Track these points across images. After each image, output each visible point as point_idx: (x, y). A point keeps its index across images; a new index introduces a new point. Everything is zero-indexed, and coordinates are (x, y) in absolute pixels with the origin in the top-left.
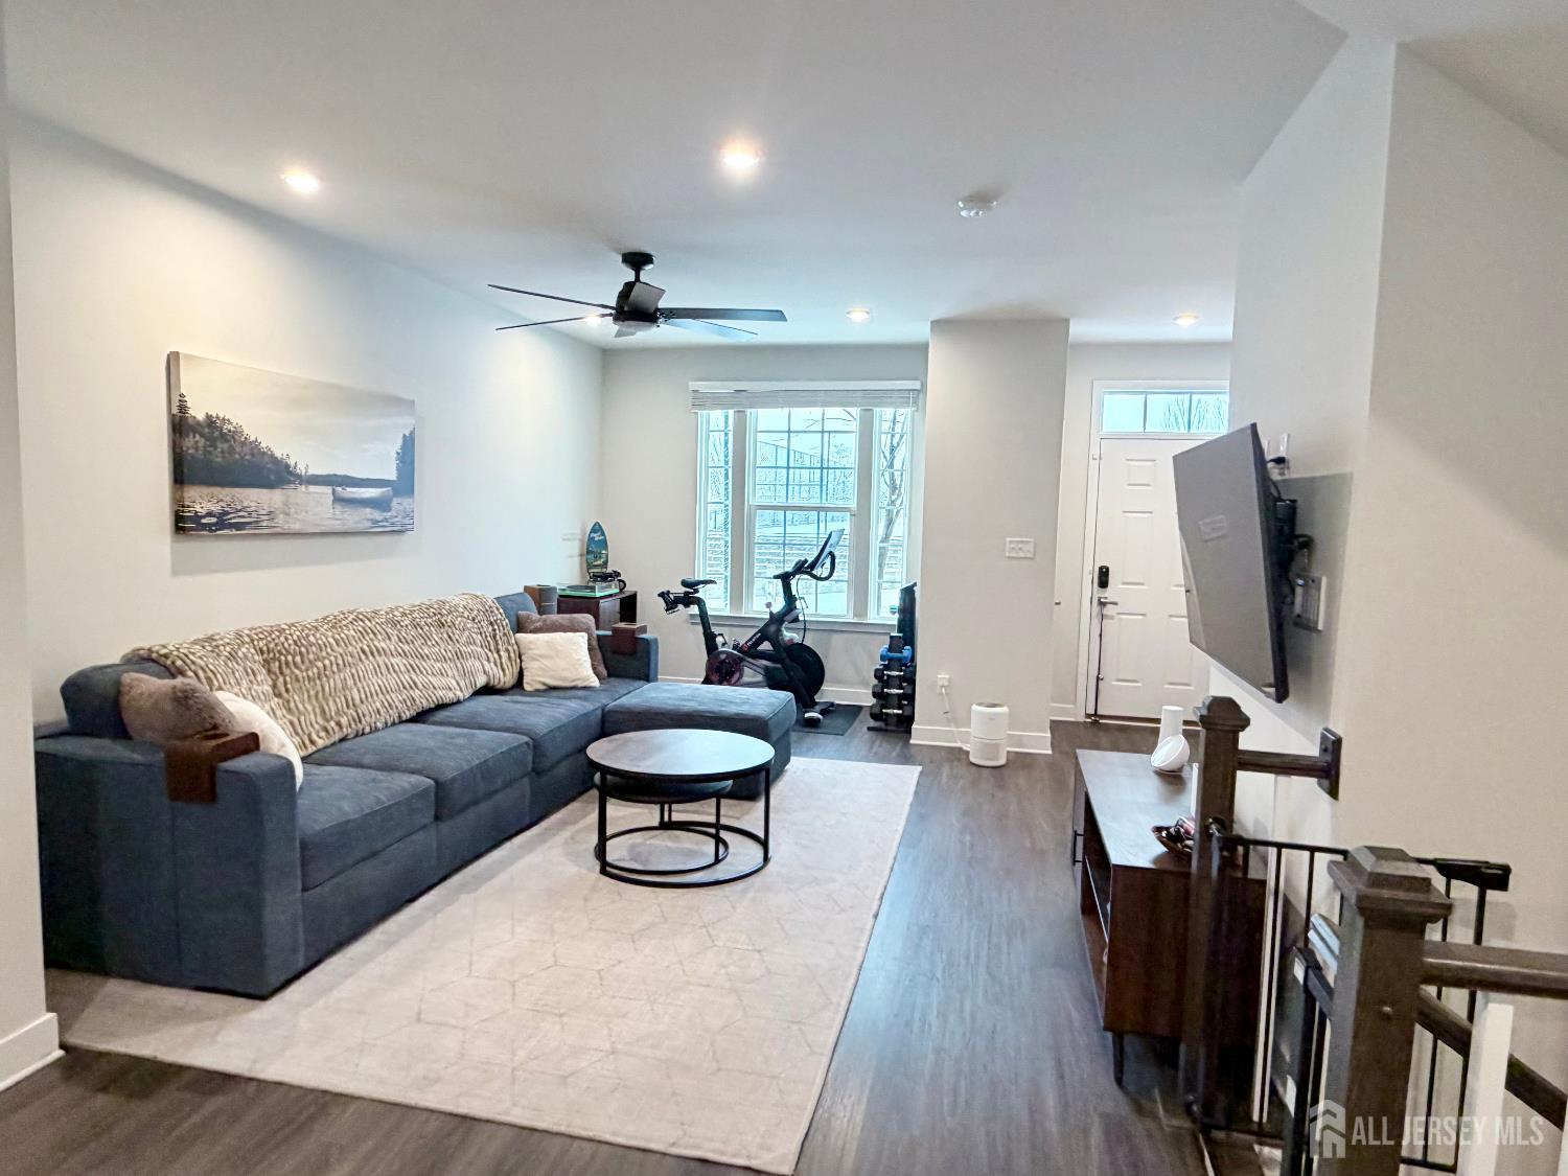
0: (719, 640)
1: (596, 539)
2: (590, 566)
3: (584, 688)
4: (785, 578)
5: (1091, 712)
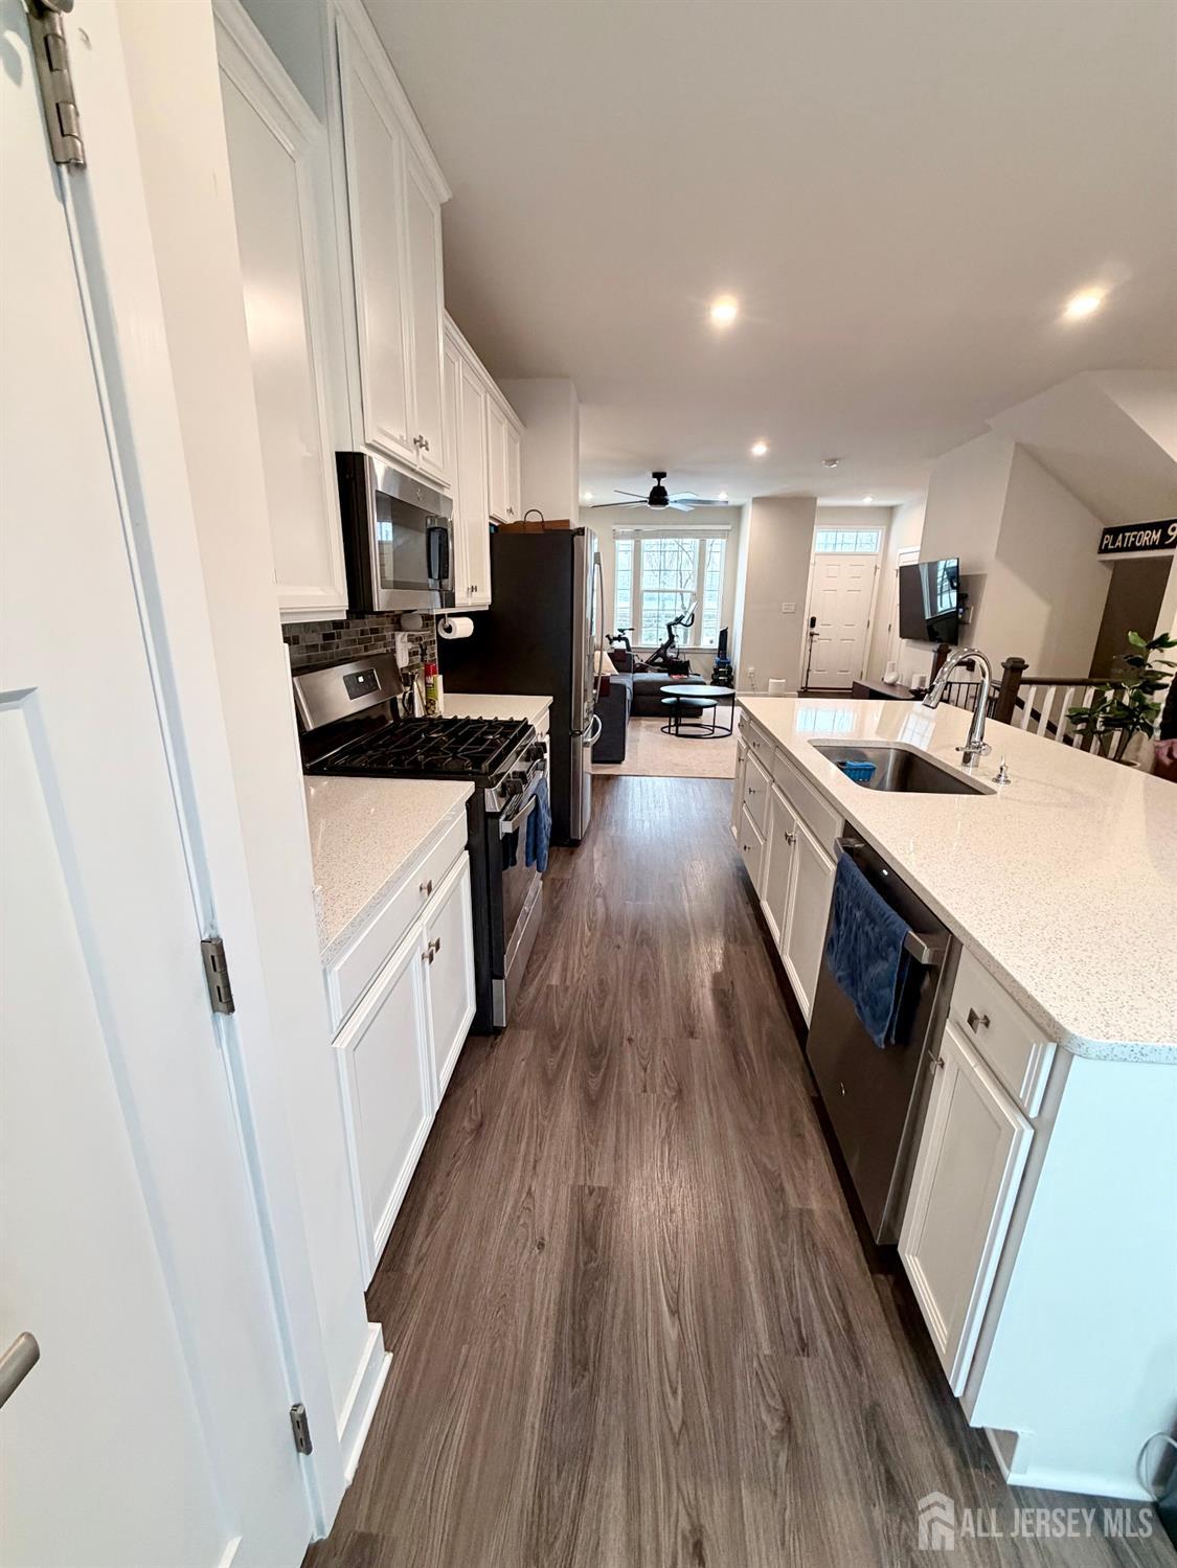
0: (637, 657)
4: (670, 628)
5: (804, 686)
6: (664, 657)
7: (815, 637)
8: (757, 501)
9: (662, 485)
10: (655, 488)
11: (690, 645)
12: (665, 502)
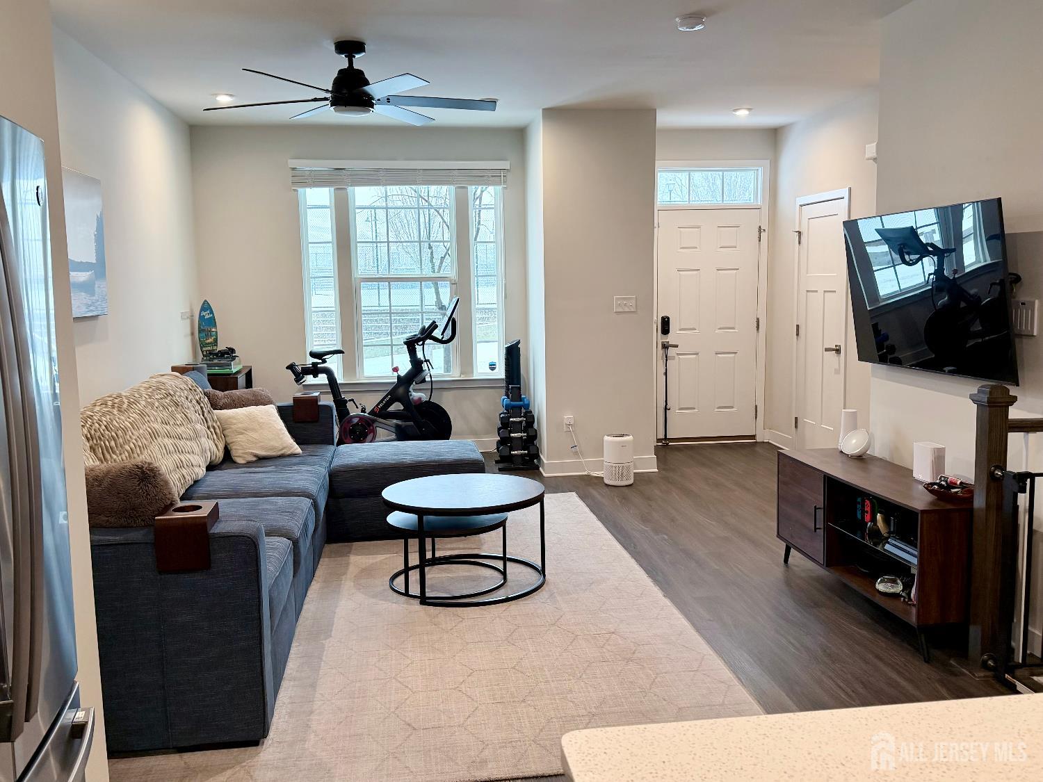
0: (350, 405)
1: (207, 317)
2: (203, 345)
3: (290, 455)
4: (411, 344)
5: (662, 437)
6: (405, 399)
7: (671, 351)
8: (554, 114)
9: (356, 66)
10: (341, 72)
11: (455, 374)
12: (365, 102)
